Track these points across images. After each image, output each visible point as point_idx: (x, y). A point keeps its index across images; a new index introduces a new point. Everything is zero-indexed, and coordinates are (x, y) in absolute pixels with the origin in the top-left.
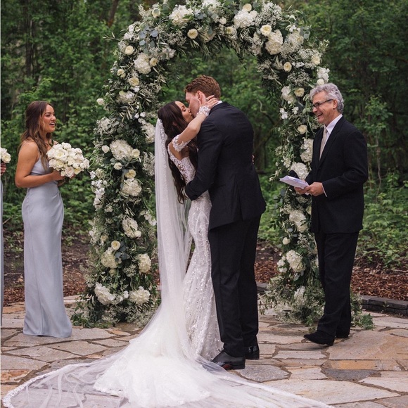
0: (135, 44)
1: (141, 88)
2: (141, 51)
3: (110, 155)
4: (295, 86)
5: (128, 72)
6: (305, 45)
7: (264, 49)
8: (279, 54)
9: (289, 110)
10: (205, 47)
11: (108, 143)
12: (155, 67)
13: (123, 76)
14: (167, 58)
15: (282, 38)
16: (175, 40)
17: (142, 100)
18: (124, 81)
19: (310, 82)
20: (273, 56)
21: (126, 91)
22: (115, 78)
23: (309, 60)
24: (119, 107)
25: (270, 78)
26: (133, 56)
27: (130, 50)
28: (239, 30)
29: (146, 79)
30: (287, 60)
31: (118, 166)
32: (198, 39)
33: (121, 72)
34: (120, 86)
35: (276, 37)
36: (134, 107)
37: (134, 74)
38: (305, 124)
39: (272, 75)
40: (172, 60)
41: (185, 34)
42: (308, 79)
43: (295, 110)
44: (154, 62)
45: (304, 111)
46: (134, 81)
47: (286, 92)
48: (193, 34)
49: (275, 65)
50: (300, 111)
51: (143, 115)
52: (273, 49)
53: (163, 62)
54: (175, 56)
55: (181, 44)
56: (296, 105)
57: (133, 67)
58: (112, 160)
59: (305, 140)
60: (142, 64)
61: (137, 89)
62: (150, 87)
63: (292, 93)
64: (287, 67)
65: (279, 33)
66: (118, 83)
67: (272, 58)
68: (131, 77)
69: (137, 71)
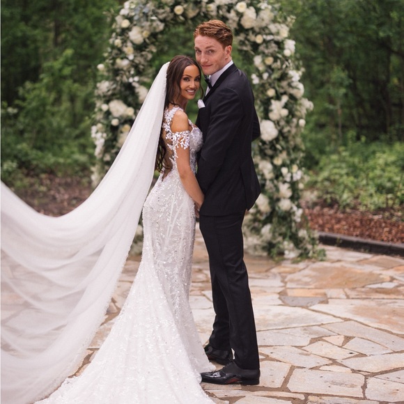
0: (130, 19)
1: (135, 56)
2: (135, 25)
3: (108, 113)
4: (265, 55)
5: (124, 42)
6: (274, 21)
7: (239, 24)
8: (252, 29)
9: (260, 76)
10: (190, 22)
11: (107, 102)
12: (147, 38)
13: (120, 46)
14: (158, 30)
15: (255, 15)
16: (164, 15)
17: (136, 66)
18: (120, 50)
19: (279, 53)
21: (122, 59)
22: (113, 47)
23: (278, 33)
24: (116, 72)
25: (245, 48)
26: (129, 29)
27: (126, 24)
28: (219, 7)
29: (139, 48)
30: (259, 33)
31: (115, 122)
32: (184, 15)
33: (118, 42)
34: (117, 54)
35: (250, 13)
36: (129, 72)
37: (129, 44)
38: (274, 88)
39: (246, 45)
40: (162, 32)
41: (172, 10)
42: (277, 49)
43: (265, 76)
44: (146, 34)
45: (273, 77)
46: (129, 50)
47: (258, 60)
48: (179, 10)
49: (249, 37)
50: (269, 77)
51: (136, 79)
52: (247, 24)
53: (154, 35)
54: (164, 29)
55: (169, 19)
56: (266, 71)
57: (128, 38)
58: (110, 117)
59: (273, 101)
60: (136, 35)
61: (131, 57)
62: (142, 56)
63: (263, 61)
64: (259, 39)
65: (252, 9)
66: (115, 51)
67: (246, 31)
68: (126, 46)
69: (132, 42)
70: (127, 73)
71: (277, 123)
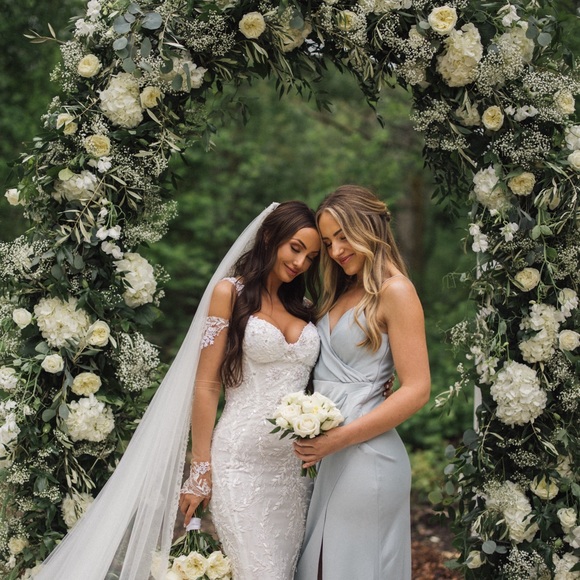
0: (105, 53)
1: (115, 163)
2: (119, 70)
3: (33, 336)
4: (508, 166)
5: (84, 121)
7: (432, 74)
8: (471, 87)
9: (491, 229)
10: (284, 63)
11: (30, 303)
12: (154, 110)
13: (70, 131)
14: (185, 88)
15: (480, 48)
16: (206, 39)
17: (119, 195)
18: (72, 145)
19: (551, 160)
20: (455, 90)
21: (77, 170)
22: (52, 134)
23: (549, 101)
24: (59, 211)
25: (448, 145)
26: (99, 82)
27: (89, 65)
28: (371, 19)
29: (127, 141)
30: (492, 102)
31: (53, 363)
32: (265, 40)
33: (65, 120)
34: (62, 157)
35: (466, 44)
36: (96, 211)
37: (99, 126)
38: (536, 266)
39: (452, 137)
40: (197, 94)
41: (232, 24)
42: (546, 151)
43: (510, 230)
44: (150, 96)
45: (536, 232)
46: (98, 145)
47: (485, 183)
48: (251, 26)
49: (459, 113)
50: (524, 232)
51: (115, 232)
52: (455, 72)
53: (174, 101)
54: (206, 85)
55: (221, 51)
56: (512, 217)
57: (96, 108)
58: (39, 347)
59: (536, 307)
60: (122, 100)
61: (104, 166)
62: (137, 162)
63: (504, 185)
64: (493, 119)
65: (473, 33)
66: (57, 147)
67: (452, 94)
68: (91, 133)
69: (106, 120)
70: (90, 216)
71: (544, 371)
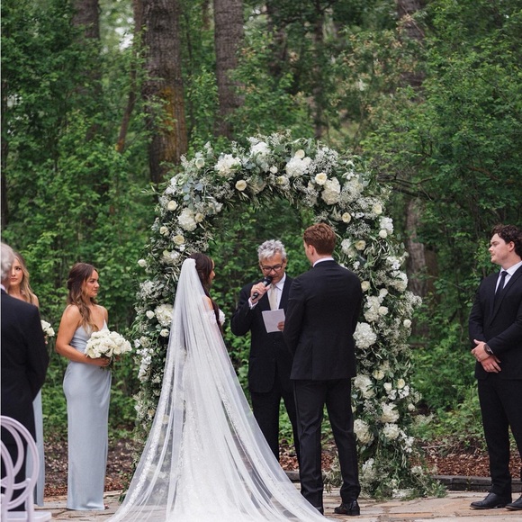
0: (177, 198)
1: (186, 247)
2: (186, 206)
3: (155, 322)
4: (354, 238)
5: (172, 230)
6: (364, 194)
7: (320, 200)
8: (337, 204)
9: (349, 265)
10: (256, 199)
11: (153, 308)
12: (201, 223)
13: (167, 234)
14: (214, 213)
15: (339, 186)
16: (222, 193)
18: (167, 239)
19: (371, 234)
20: (331, 206)
21: (170, 250)
22: (158, 236)
23: (370, 210)
26: (177, 212)
27: (172, 205)
28: (292, 180)
29: (191, 237)
30: (346, 210)
31: (164, 333)
32: (246, 191)
33: (164, 230)
34: (163, 245)
35: (333, 186)
37: (179, 232)
38: (368, 280)
40: (220, 214)
41: (233, 186)
42: (369, 230)
43: (356, 265)
44: (200, 217)
45: (366, 266)
46: (179, 239)
47: (346, 245)
48: (241, 186)
49: (332, 216)
50: (362, 264)
52: (330, 199)
53: (209, 218)
54: (222, 210)
55: (228, 197)
56: (358, 259)
57: (177, 223)
58: (157, 326)
59: (368, 297)
60: (187, 220)
61: (182, 248)
62: (196, 246)
63: (353, 246)
64: (346, 218)
65: (336, 181)
66: (161, 241)
67: (329, 208)
68: (176, 235)
69: (182, 229)
71: (374, 325)
